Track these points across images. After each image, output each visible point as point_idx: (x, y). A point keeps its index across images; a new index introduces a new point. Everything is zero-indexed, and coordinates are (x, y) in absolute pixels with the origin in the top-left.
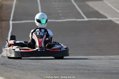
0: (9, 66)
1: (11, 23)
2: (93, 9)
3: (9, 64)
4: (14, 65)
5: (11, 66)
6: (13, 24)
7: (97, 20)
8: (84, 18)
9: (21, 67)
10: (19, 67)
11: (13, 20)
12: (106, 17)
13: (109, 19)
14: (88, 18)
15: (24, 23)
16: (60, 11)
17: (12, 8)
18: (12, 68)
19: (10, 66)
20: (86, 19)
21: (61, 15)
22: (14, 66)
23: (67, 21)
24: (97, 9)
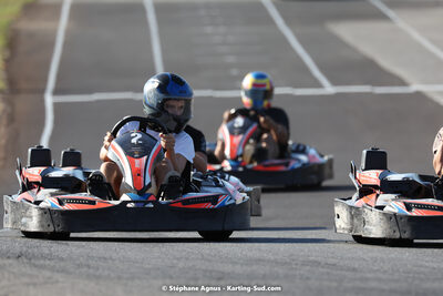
0: (42, 262)
1: (49, 100)
2: (354, 50)
3: (43, 257)
4: (62, 259)
5: (52, 263)
6: (56, 105)
7: (370, 94)
8: (318, 85)
9: (89, 266)
10: (79, 266)
11: (56, 92)
12: (402, 83)
13: (415, 87)
14: (334, 82)
15: (98, 101)
16: (231, 59)
17: (52, 45)
18: (52, 269)
19: (48, 262)
20: (329, 89)
22: (62, 264)
24: (368, 49)
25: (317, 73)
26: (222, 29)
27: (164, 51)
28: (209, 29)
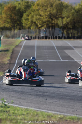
1: (17, 61)
2: (67, 54)
8: (61, 60)
16: (47, 55)
21: (47, 57)
23: (50, 61)
24: (69, 54)
25: (60, 58)
26: (47, 50)
27: (37, 54)
28: (45, 50)
